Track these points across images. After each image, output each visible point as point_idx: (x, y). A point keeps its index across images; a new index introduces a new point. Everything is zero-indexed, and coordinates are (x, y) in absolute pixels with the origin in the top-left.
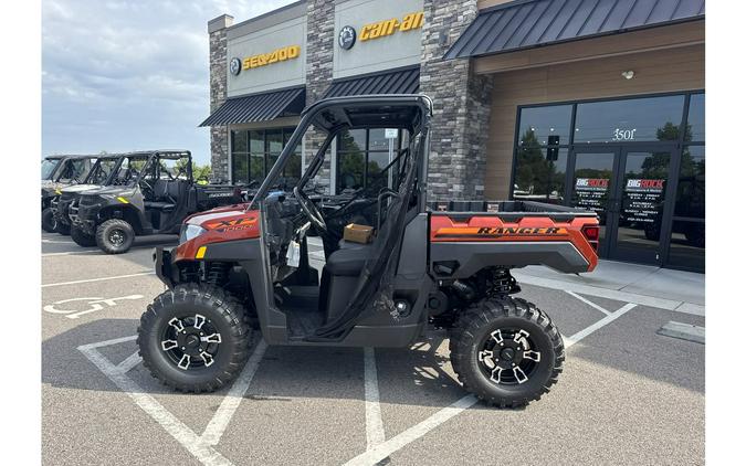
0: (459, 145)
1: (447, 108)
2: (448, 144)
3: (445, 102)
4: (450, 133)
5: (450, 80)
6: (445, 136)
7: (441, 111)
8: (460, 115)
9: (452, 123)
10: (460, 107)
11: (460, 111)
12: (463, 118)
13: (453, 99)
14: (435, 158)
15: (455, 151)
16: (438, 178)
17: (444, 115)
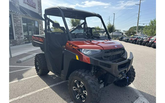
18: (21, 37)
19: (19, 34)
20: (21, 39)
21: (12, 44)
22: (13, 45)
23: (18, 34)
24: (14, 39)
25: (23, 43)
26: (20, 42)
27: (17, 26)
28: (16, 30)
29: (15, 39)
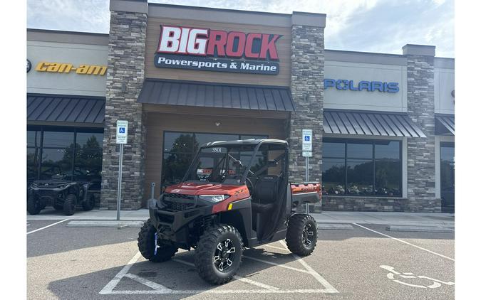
0: (137, 149)
5: (129, 112)
8: (137, 132)
12: (139, 134)
13: (132, 123)
18: (427, 192)
19: (420, 185)
20: (425, 198)
21: (392, 207)
22: (396, 211)
23: (417, 184)
24: (402, 196)
25: (432, 209)
26: (421, 205)
27: (419, 164)
28: (412, 174)
29: (405, 196)
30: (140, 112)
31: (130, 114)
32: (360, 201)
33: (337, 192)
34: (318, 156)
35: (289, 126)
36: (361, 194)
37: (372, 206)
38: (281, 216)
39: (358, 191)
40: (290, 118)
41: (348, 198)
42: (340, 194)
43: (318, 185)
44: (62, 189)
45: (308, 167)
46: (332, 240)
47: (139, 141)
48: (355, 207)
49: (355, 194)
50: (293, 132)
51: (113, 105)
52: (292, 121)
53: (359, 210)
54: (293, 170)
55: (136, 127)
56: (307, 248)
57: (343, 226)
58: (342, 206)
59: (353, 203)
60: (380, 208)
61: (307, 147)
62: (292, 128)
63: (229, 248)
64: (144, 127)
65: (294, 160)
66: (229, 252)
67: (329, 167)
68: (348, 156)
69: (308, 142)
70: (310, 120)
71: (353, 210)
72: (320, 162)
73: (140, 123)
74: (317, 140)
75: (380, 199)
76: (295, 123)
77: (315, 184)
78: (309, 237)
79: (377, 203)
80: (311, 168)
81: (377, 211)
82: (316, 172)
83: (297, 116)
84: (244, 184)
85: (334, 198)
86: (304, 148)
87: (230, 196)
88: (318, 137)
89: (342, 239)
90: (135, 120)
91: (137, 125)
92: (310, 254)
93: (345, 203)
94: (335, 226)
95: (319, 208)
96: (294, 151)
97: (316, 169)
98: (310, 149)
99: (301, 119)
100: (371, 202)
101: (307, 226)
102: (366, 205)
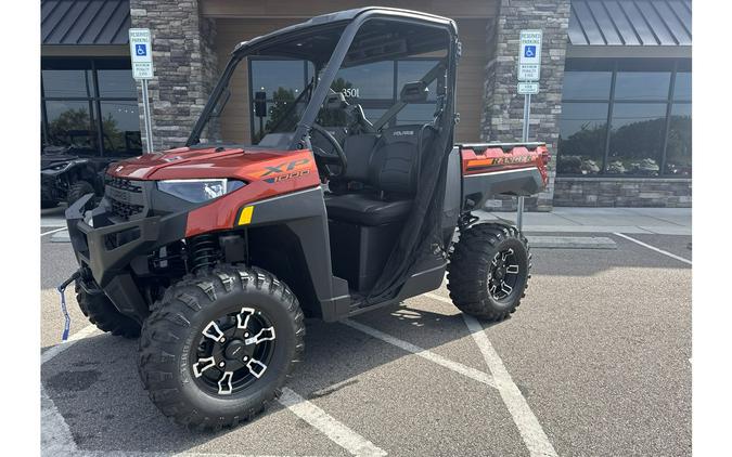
0: (197, 94)
1: (177, 51)
2: (183, 93)
3: (172, 44)
4: (184, 80)
5: (176, 18)
6: (178, 83)
7: (168, 54)
8: (194, 61)
9: (186, 69)
10: (193, 51)
11: (193, 56)
12: (199, 64)
13: (183, 41)
14: (168, 109)
15: (194, 100)
16: (175, 132)
17: (173, 59)
30: (194, 17)
31: (177, 23)
32: (631, 187)
33: (584, 172)
34: (553, 97)
35: (496, 33)
36: (627, 174)
37: (654, 196)
38: (425, 233)
39: (623, 170)
40: (498, 15)
41: (606, 182)
42: (591, 174)
43: (540, 150)
44: (59, 171)
45: (529, 119)
46: (567, 274)
47: (200, 77)
48: (619, 199)
49: (618, 174)
50: (505, 45)
51: (144, 7)
52: (503, 21)
53: (628, 205)
54: (500, 128)
55: (191, 51)
56: (500, 304)
57: (594, 241)
58: (593, 198)
59: (617, 191)
60: (669, 200)
61: (529, 70)
62: (501, 38)
63: (253, 331)
64: (208, 50)
65: (503, 107)
66: (254, 340)
67: (574, 129)
68: (617, 96)
69: (530, 60)
70: (540, 17)
71: (615, 205)
72: (557, 110)
73: (197, 42)
74: (553, 63)
75: (672, 183)
76: (509, 26)
77: (532, 149)
78: (507, 278)
79: (666, 190)
80: (537, 122)
81: (662, 206)
82: (547, 130)
83: (512, 10)
84: (302, 147)
85: (579, 183)
86: (521, 76)
87: (247, 182)
88: (556, 54)
89: (590, 273)
90: (188, 34)
91: (193, 45)
92: (507, 317)
93: (600, 193)
94: (576, 240)
95: (547, 203)
96: (502, 88)
97: (548, 125)
98: (536, 76)
99: (521, 17)
100: (654, 188)
101: (504, 252)
102: (643, 196)
